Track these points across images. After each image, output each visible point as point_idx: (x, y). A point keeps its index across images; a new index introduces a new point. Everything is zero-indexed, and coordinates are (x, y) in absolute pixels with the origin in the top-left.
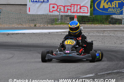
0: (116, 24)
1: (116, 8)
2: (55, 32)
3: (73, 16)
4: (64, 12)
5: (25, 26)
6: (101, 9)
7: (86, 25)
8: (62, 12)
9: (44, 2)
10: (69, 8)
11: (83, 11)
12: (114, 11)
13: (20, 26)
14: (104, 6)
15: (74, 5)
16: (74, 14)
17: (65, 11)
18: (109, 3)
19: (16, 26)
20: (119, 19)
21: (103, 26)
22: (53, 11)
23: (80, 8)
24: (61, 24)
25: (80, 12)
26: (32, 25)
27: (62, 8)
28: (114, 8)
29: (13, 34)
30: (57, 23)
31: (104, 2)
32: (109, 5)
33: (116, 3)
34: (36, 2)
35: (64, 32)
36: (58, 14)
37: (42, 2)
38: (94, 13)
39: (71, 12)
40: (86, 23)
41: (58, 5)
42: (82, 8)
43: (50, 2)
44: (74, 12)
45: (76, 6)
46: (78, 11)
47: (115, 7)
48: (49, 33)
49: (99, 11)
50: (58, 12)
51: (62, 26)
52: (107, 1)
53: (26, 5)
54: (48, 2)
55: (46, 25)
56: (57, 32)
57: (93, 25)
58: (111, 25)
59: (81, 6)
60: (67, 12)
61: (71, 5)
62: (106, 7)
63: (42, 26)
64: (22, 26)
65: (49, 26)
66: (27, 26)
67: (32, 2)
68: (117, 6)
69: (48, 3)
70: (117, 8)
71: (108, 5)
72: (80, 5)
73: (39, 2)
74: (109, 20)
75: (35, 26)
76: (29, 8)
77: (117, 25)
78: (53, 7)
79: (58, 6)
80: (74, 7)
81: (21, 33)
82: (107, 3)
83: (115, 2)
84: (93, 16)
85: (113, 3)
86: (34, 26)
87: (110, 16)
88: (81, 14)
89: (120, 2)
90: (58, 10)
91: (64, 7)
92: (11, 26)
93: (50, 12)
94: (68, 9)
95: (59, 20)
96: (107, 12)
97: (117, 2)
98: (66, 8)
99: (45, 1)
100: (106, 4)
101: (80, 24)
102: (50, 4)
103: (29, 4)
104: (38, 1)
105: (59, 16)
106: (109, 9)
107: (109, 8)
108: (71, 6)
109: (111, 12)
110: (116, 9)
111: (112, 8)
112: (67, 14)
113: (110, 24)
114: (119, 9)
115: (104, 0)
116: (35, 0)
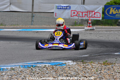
4: (82, 17)
5: (52, 27)
6: (110, 15)
7: (98, 27)
8: (80, 17)
9: (67, 9)
10: (86, 13)
11: (97, 16)
13: (48, 27)
14: (112, 12)
15: (90, 11)
17: (83, 16)
18: (117, 10)
19: (45, 27)
21: (111, 27)
22: (74, 16)
23: (95, 14)
24: (79, 26)
25: (94, 17)
27: (81, 14)
29: (41, 32)
32: (117, 12)
34: (61, 9)
35: (80, 31)
36: (77, 18)
37: (65, 9)
38: (104, 17)
39: (87, 17)
42: (96, 14)
43: (71, 9)
44: (90, 17)
45: (91, 12)
46: (93, 16)
51: (80, 27)
52: (115, 8)
54: (70, 9)
55: (68, 26)
57: (104, 27)
59: (95, 12)
60: (85, 17)
61: (88, 11)
62: (114, 13)
64: (50, 27)
65: (70, 27)
67: (58, 9)
69: (70, 10)
73: (63, 9)
78: (74, 13)
79: (77, 12)
80: (90, 13)
81: (47, 31)
82: (115, 10)
84: (104, 20)
85: (119, 10)
87: (118, 20)
88: (95, 19)
90: (78, 15)
91: (82, 13)
92: (41, 26)
93: (71, 16)
95: (78, 23)
96: (115, 16)
102: (72, 11)
104: (62, 8)
106: (117, 15)
107: (117, 14)
108: (87, 12)
109: (118, 17)
111: (118, 14)
112: (84, 18)
115: (112, 8)
116: (60, 7)
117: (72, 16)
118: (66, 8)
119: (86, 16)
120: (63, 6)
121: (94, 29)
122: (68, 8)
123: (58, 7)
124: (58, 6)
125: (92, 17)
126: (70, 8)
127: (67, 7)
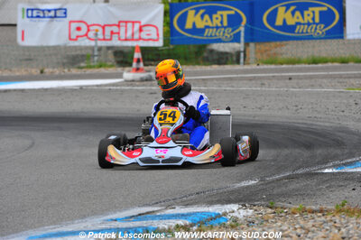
0: (225, 64)
1: (223, 27)
2: (93, 86)
3: (127, 47)
4: (104, 39)
5: (18, 74)
6: (188, 31)
8: (99, 40)
9: (55, 17)
10: (115, 29)
11: (148, 35)
12: (217, 34)
13: (7, 73)
14: (194, 24)
15: (126, 22)
16: (129, 44)
17: (107, 37)
18: (207, 17)
20: (227, 53)
21: (198, 68)
22: (79, 39)
23: (141, 30)
25: (140, 39)
26: (35, 71)
28: (217, 28)
30: (92, 64)
31: (196, 13)
32: (207, 21)
33: (222, 16)
34: (38, 17)
35: (113, 85)
37: (51, 17)
38: (172, 40)
39: (119, 39)
40: (153, 63)
41: (89, 24)
43: (70, 17)
44: (126, 40)
45: (130, 25)
46: (136, 36)
47: (220, 25)
48: (81, 88)
49: (183, 35)
50: (90, 39)
51: (102, 70)
52: (202, 11)
53: (15, 25)
54: (65, 17)
55: (66, 70)
56: (97, 86)
58: (215, 67)
59: (142, 24)
60: (111, 39)
61: (120, 22)
62: (200, 25)
63: (57, 71)
64: (12, 75)
65: (74, 71)
66: (23, 72)
67: (28, 17)
68: (225, 24)
69: (67, 20)
70: (225, 28)
71: (205, 19)
72: (140, 22)
73: (44, 17)
74: (205, 54)
75: (42, 72)
76: (23, 32)
77: (228, 67)
78: (79, 29)
79: (88, 26)
80: (126, 26)
81: (15, 90)
82: (202, 17)
83: (219, 13)
84: (171, 47)
85: (214, 16)
86: (39, 72)
87: (205, 46)
89: (233, 12)
91: (103, 28)
93: (70, 39)
94: (112, 33)
95: (96, 58)
96: (203, 36)
97: (225, 13)
98: (108, 30)
99: (58, 15)
100: (200, 19)
101: (145, 65)
102: (70, 22)
103: (22, 23)
104: (41, 15)
105: (96, 49)
106: (207, 30)
107: (207, 27)
108: (119, 26)
109: (211, 36)
110: (223, 29)
111: (213, 28)
112: (110, 43)
113: (211, 64)
114: (230, 30)
115: (194, 12)
116: (35, 13)
117: (73, 37)
118: (52, 14)
119: (115, 37)
120: (43, 11)
121: (151, 76)
122: (59, 14)
123: (30, 12)
124: (28, 10)
125: (133, 40)
126: (65, 13)
127: (55, 10)
